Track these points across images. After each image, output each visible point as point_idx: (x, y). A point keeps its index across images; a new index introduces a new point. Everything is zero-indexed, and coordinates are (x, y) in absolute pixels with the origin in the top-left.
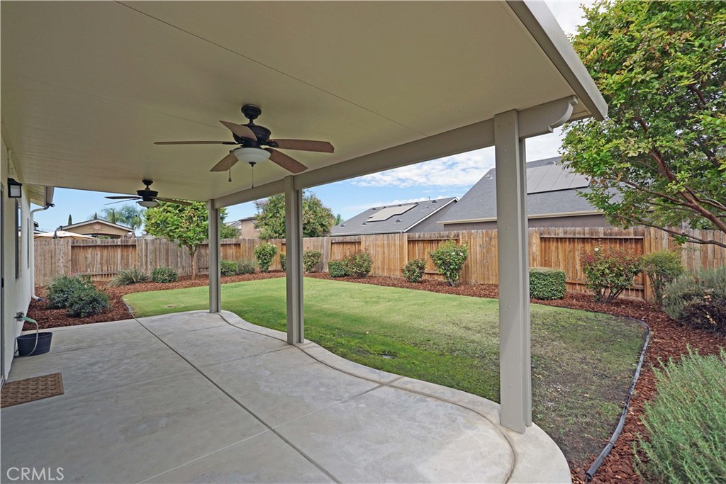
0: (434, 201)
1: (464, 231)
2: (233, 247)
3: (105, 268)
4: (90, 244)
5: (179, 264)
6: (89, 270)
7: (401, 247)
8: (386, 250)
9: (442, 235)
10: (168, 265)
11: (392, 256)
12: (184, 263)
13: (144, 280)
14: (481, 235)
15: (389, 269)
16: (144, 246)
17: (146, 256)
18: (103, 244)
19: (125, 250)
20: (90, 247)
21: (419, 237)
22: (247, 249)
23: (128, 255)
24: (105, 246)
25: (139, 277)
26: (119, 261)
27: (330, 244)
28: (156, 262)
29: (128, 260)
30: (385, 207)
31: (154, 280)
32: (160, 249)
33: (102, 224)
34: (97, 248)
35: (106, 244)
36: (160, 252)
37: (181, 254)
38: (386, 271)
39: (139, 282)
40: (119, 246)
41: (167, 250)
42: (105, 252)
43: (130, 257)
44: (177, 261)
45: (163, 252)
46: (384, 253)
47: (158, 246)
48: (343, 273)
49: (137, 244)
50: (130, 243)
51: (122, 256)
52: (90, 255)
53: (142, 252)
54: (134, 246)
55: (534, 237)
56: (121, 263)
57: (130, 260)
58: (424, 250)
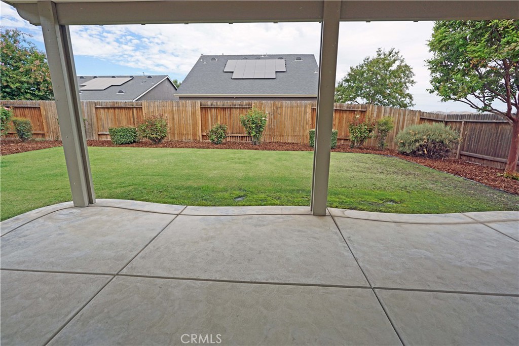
0: (150, 77)
1: (256, 101)
7: (194, 114)
8: (176, 117)
9: (234, 104)
11: (183, 122)
14: (270, 105)
15: (180, 134)
21: (212, 105)
27: (94, 109)
30: (95, 77)
38: (176, 135)
46: (173, 119)
48: (132, 139)
55: (308, 108)
58: (217, 116)
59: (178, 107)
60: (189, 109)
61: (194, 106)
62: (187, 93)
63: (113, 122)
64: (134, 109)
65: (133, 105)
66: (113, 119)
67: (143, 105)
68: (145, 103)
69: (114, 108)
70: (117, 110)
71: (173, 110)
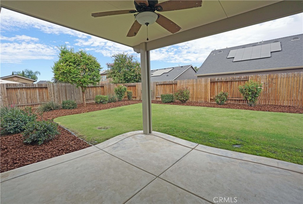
0: (182, 67)
1: (252, 75)
2: (100, 88)
3: (30, 101)
4: (18, 87)
5: (73, 98)
6: (19, 103)
7: (206, 86)
8: (195, 88)
10: (67, 99)
11: (199, 91)
12: (75, 97)
13: (57, 108)
14: (265, 77)
15: (197, 98)
16: (52, 88)
17: (54, 93)
18: (27, 87)
19: (41, 90)
20: (18, 88)
21: (218, 80)
22: (107, 89)
23: (43, 93)
24: (28, 88)
25: (55, 106)
26: (38, 97)
27: (156, 85)
28: (60, 97)
29: (43, 96)
30: (157, 70)
31: (64, 108)
32: (62, 89)
33: (19, 77)
34: (24, 89)
35: (29, 87)
36: (62, 91)
37: (74, 92)
39: (55, 109)
40: (37, 88)
41: (66, 90)
42: (29, 91)
43: (44, 95)
44: (72, 96)
45: (64, 91)
46: (193, 89)
47: (60, 88)
48: (171, 100)
49: (48, 86)
50: (44, 86)
51: (39, 93)
52: (19, 94)
53: (51, 91)
54: (46, 88)
56: (39, 98)
57: (44, 96)
58: (221, 87)
59: (196, 82)
60: (203, 83)
61: (206, 81)
62: (202, 74)
64: (173, 85)
66: (163, 90)
67: (178, 82)
70: (165, 85)
71: (193, 84)
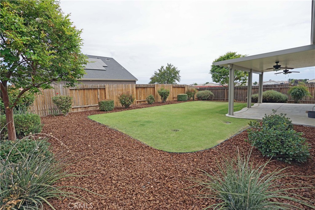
58: (141, 91)
59: (125, 87)
60: (130, 88)
61: (132, 87)
63: (83, 98)
64: (98, 89)
65: (97, 87)
66: (83, 96)
67: (106, 87)
68: (108, 85)
69: (84, 89)
70: (86, 90)
71: (123, 89)
